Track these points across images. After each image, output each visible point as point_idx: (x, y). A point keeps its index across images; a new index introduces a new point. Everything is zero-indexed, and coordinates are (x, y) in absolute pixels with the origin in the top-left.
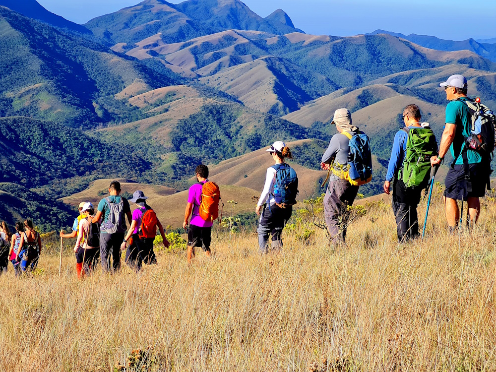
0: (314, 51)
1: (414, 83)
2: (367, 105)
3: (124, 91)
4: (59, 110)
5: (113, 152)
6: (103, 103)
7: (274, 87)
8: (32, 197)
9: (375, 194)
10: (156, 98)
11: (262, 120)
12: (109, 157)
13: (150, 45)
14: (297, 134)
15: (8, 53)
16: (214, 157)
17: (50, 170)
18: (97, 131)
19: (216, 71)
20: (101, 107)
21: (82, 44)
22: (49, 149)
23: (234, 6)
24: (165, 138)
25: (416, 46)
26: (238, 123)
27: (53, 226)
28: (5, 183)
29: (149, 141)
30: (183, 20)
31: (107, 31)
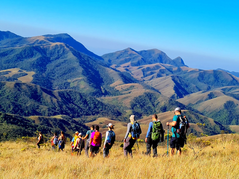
0: (192, 74)
1: (232, 91)
2: (212, 98)
3: (114, 83)
4: (88, 89)
5: (107, 107)
6: (105, 87)
7: (174, 88)
8: (73, 122)
9: (212, 135)
10: (126, 88)
11: (168, 101)
12: (105, 109)
13: (126, 66)
15: (71, 65)
16: (147, 113)
17: (81, 112)
18: (102, 98)
19: (151, 79)
20: (104, 89)
21: (99, 64)
22: (82, 104)
23: (161, 54)
24: (128, 104)
25: (234, 76)
26: (158, 100)
28: (64, 115)
29: (122, 104)
30: (140, 58)
31: (110, 59)
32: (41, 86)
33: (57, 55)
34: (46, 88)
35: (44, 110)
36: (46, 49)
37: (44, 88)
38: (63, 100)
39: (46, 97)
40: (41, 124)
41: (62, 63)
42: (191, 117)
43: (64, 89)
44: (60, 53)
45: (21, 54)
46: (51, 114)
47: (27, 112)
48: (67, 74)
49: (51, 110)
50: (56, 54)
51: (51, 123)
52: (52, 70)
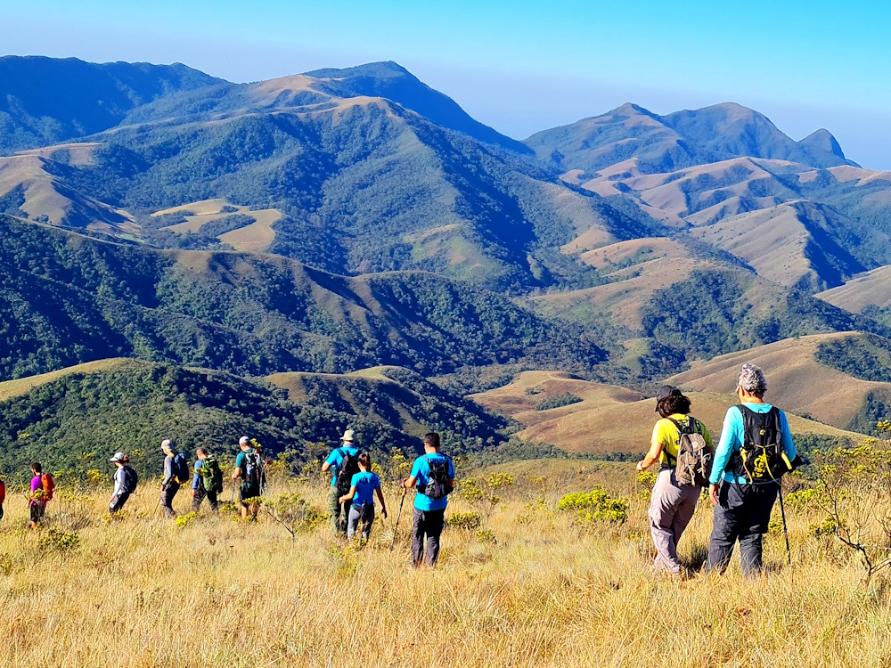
0: (874, 195)
3: (576, 241)
4: (478, 265)
5: (553, 332)
6: (542, 258)
7: (806, 249)
8: (430, 390)
10: (622, 256)
11: (783, 299)
12: (546, 339)
13: (619, 175)
14: (837, 322)
15: (411, 178)
16: (704, 350)
17: (458, 352)
18: (531, 298)
19: (717, 220)
20: (540, 264)
21: (518, 170)
22: (458, 321)
23: (752, 122)
24: (632, 316)
26: (746, 299)
27: (456, 435)
28: (393, 367)
29: (607, 319)
30: (672, 140)
31: (556, 151)
32: (304, 262)
33: (360, 145)
34: (322, 270)
35: (319, 350)
36: (320, 125)
37: (318, 269)
38: (388, 309)
39: (326, 303)
40: (310, 404)
41: (381, 172)
42: (874, 359)
43: (391, 270)
44: (372, 137)
45: (227, 146)
46: (348, 363)
47: (258, 358)
48: (398, 214)
49: (346, 349)
50: (355, 141)
51: (347, 396)
52: (343, 199)
